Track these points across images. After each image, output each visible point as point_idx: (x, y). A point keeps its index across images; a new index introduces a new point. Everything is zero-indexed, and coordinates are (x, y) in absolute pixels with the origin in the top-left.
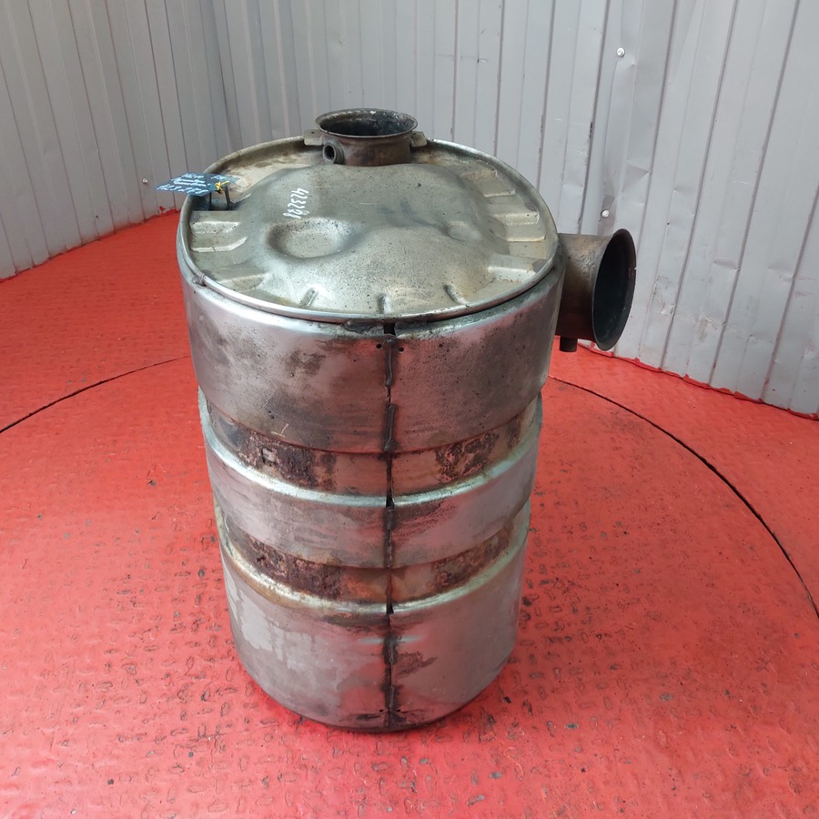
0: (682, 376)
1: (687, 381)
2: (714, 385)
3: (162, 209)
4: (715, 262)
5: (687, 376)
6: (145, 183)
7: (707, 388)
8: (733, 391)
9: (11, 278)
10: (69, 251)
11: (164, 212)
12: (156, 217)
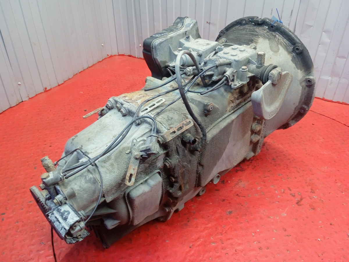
0: (321, 98)
1: (323, 99)
2: (334, 101)
3: (108, 55)
4: (338, 57)
5: (324, 98)
6: (102, 46)
7: (332, 101)
8: (341, 102)
9: (62, 84)
10: (80, 73)
11: (109, 56)
12: (106, 58)
